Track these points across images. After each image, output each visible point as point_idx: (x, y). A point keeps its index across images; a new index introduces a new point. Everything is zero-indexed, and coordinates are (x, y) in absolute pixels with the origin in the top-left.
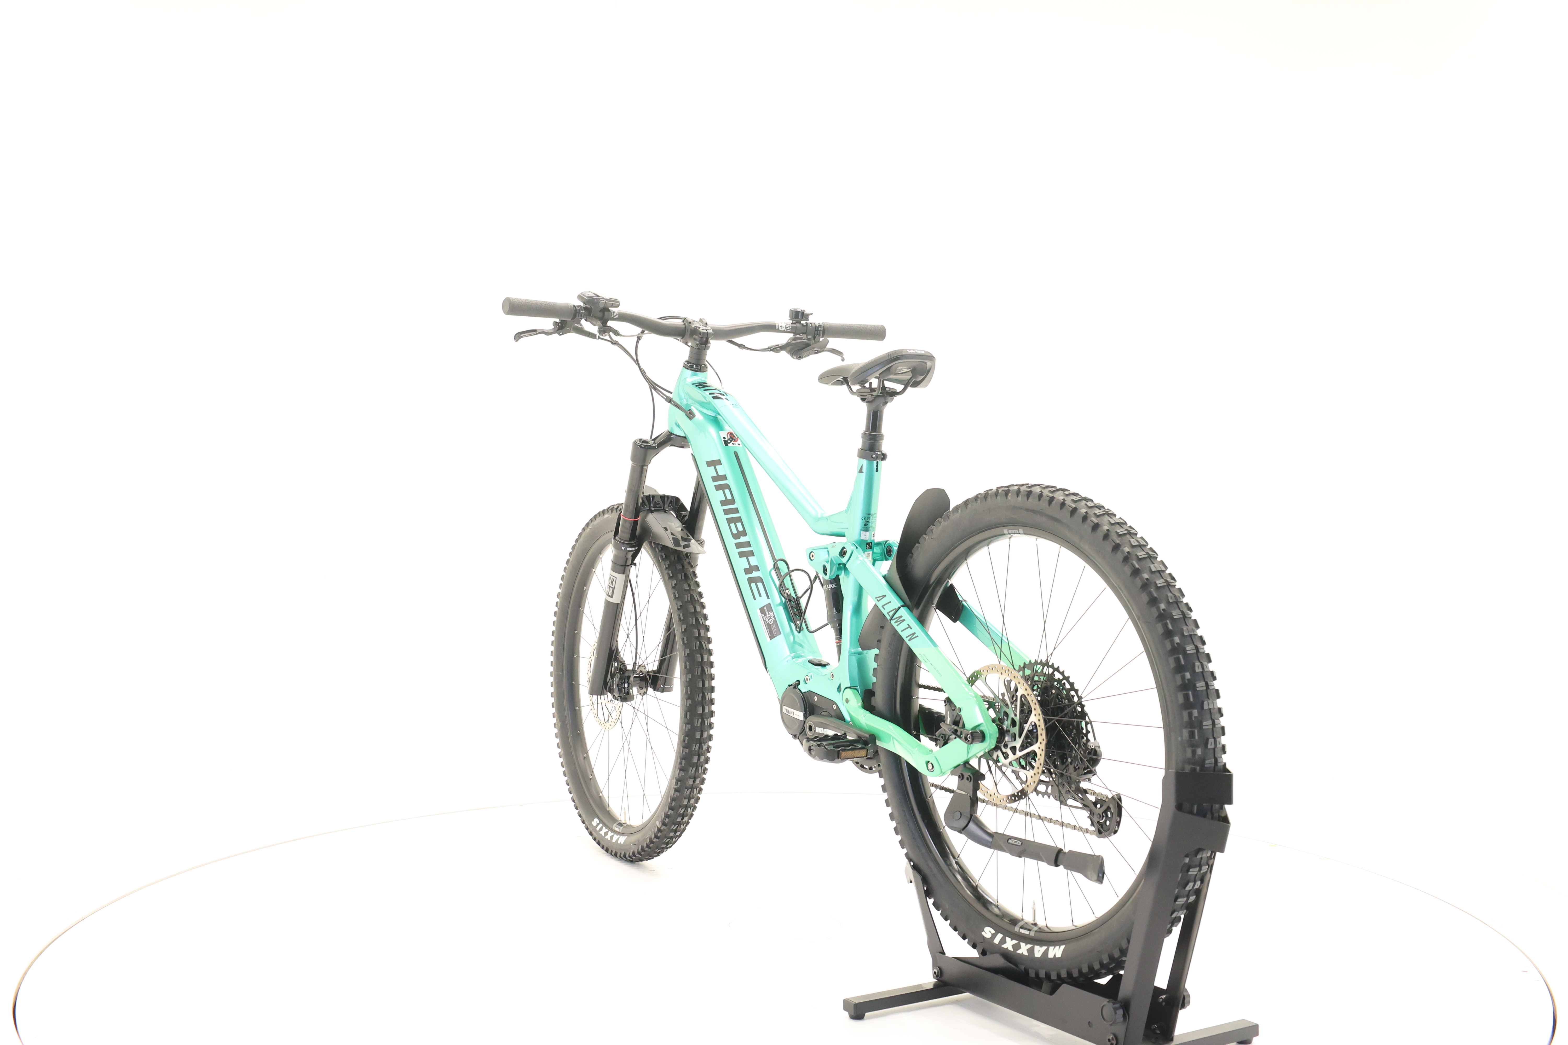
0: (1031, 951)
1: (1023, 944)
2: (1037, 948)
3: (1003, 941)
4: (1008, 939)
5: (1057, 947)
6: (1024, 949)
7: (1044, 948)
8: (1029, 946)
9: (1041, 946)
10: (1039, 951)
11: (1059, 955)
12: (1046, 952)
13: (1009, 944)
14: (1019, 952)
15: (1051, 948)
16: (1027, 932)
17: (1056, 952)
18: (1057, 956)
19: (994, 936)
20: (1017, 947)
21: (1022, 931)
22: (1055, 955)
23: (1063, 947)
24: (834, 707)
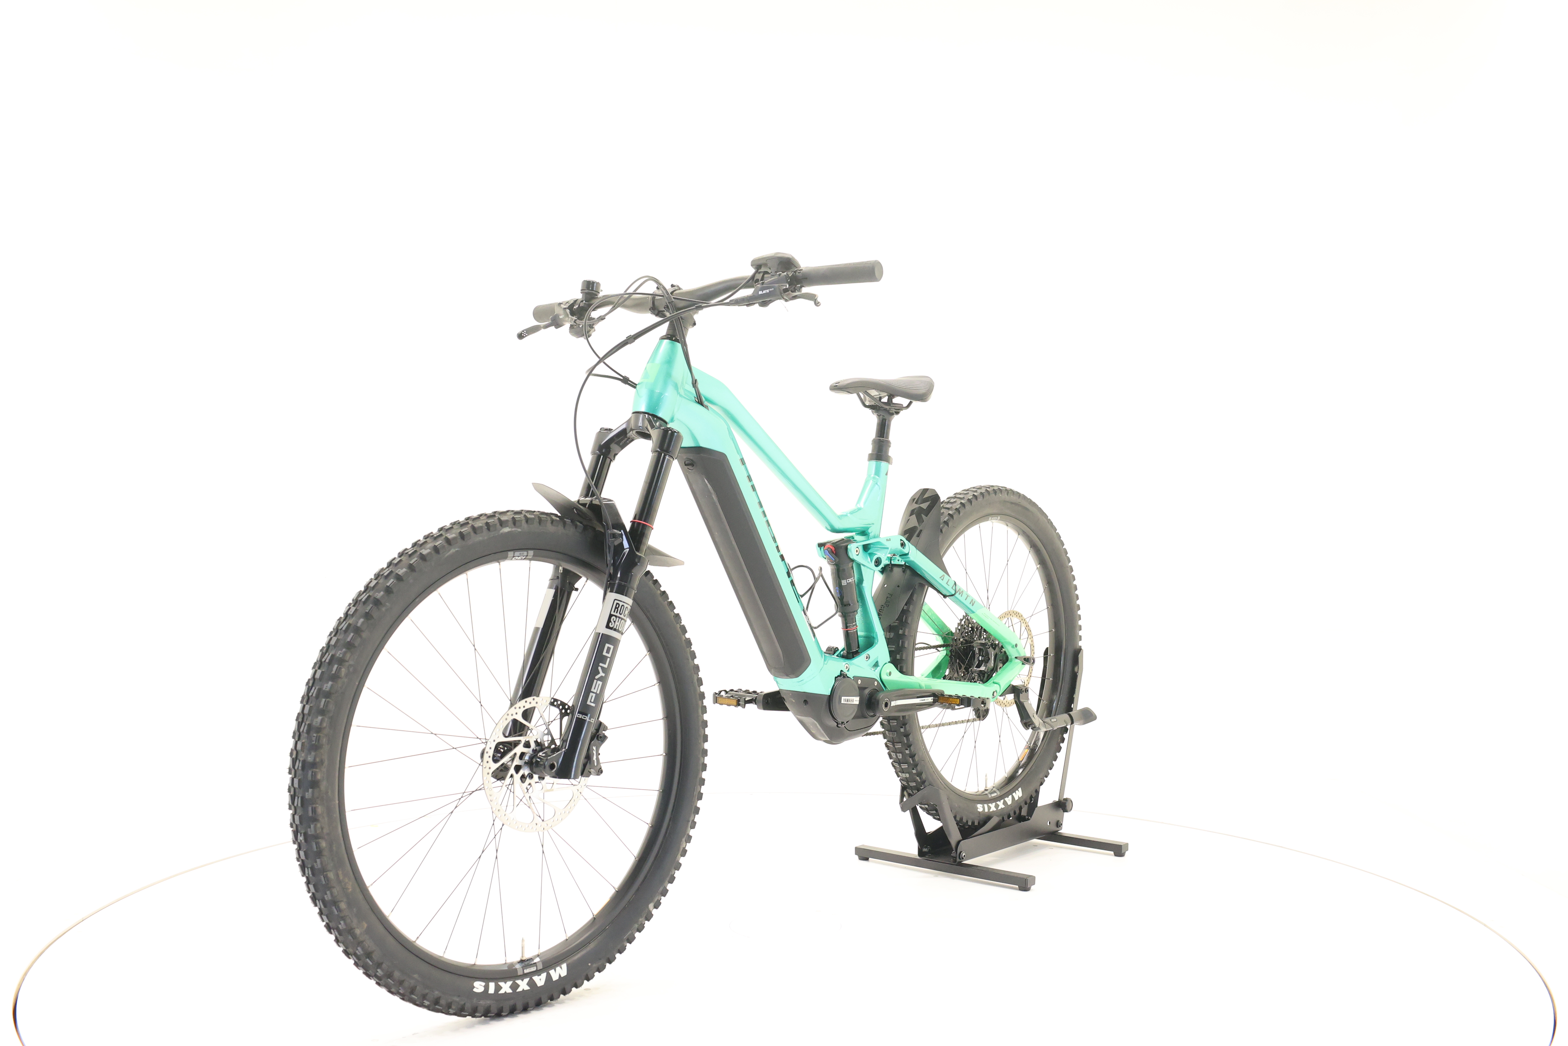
1: (998, 803)
2: (1006, 799)
3: (989, 808)
4: (990, 805)
5: (1017, 791)
6: (1001, 805)
7: (1010, 797)
8: (1002, 801)
9: (1008, 797)
10: (1009, 800)
11: (1021, 795)
12: (1013, 798)
15: (1014, 794)
16: (995, 794)
17: (1018, 794)
19: (984, 808)
20: (997, 806)
21: (993, 795)
22: (1018, 796)
23: (1020, 789)
24: (876, 683)
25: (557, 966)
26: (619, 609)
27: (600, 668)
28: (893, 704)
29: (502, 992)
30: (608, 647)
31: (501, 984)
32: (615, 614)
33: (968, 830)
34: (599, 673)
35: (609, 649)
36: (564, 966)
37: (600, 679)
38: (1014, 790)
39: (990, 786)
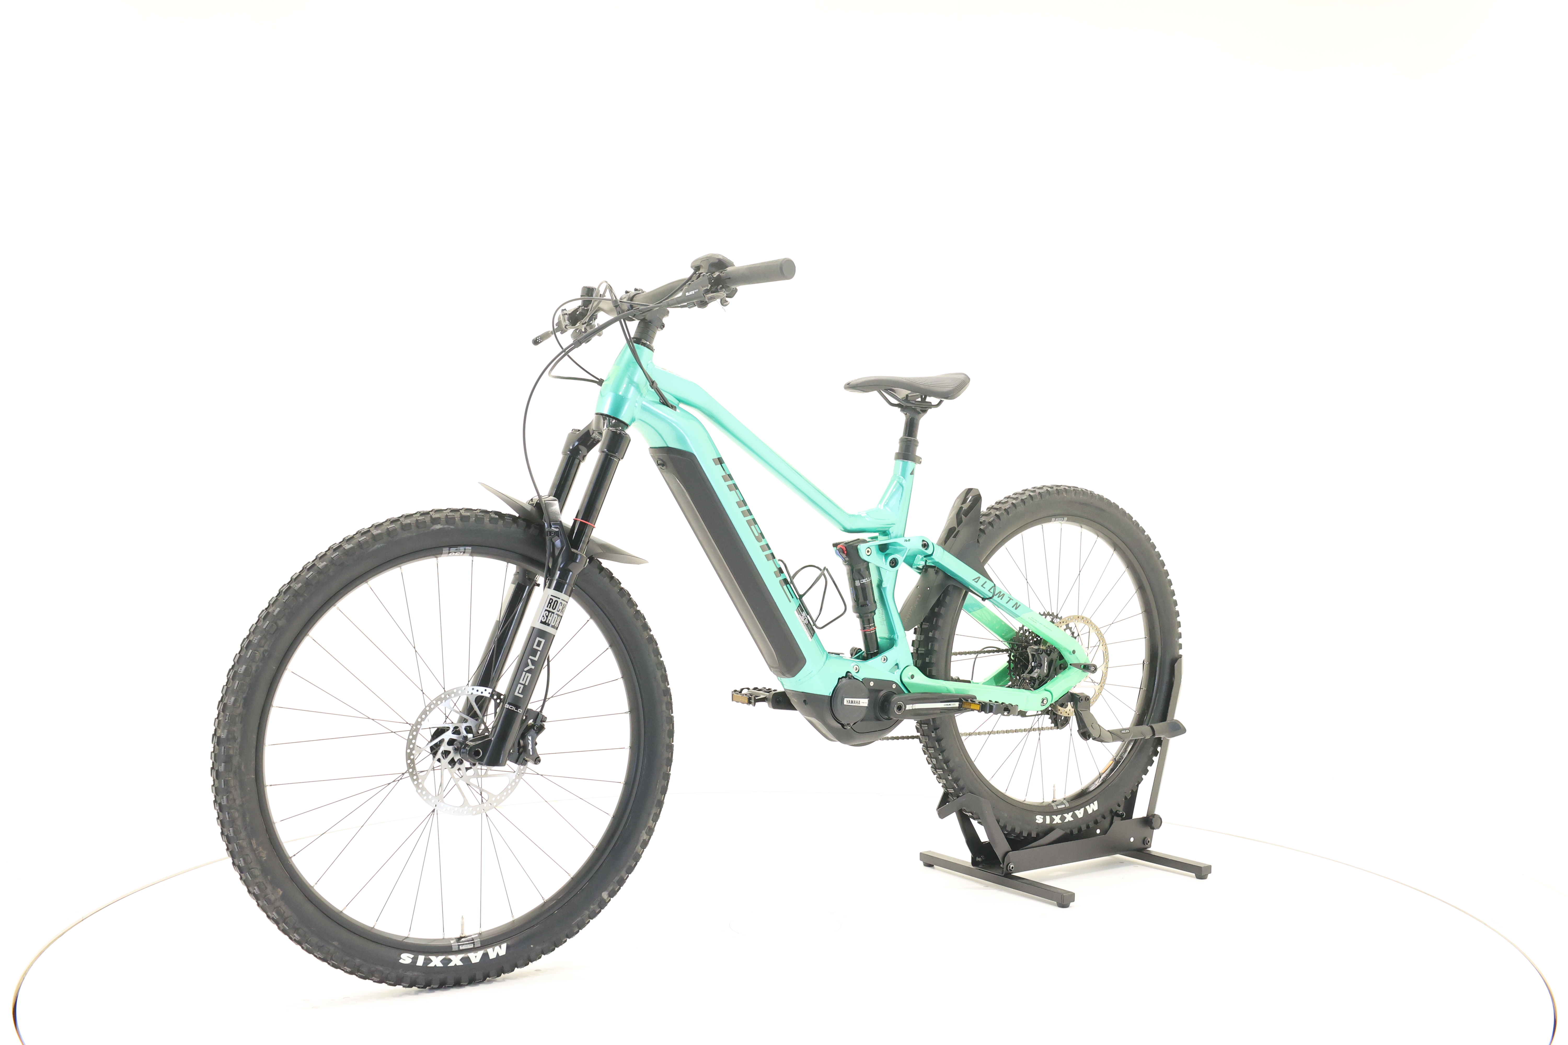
0: (1074, 816)
1: (1065, 815)
2: (1077, 812)
3: (1052, 820)
4: (1054, 817)
5: (1092, 805)
6: (1069, 817)
7: (1082, 810)
8: (1071, 814)
9: (1079, 810)
10: (1080, 813)
11: (1099, 808)
12: (1086, 811)
13: (1057, 819)
14: (1066, 820)
15: (1087, 807)
16: (1063, 806)
17: (1093, 807)
18: (1095, 810)
19: (1044, 819)
20: (1062, 819)
21: (1059, 807)
22: (1093, 810)
23: (1096, 803)
24: (894, 686)
25: (496, 945)
26: (552, 604)
27: (529, 661)
28: (909, 707)
29: (431, 965)
30: (539, 641)
31: (432, 958)
32: (548, 609)
33: (1018, 842)
34: (529, 666)
35: (540, 642)
36: (504, 946)
37: (529, 671)
38: (1089, 803)
39: (1060, 797)
